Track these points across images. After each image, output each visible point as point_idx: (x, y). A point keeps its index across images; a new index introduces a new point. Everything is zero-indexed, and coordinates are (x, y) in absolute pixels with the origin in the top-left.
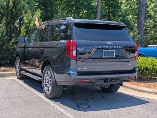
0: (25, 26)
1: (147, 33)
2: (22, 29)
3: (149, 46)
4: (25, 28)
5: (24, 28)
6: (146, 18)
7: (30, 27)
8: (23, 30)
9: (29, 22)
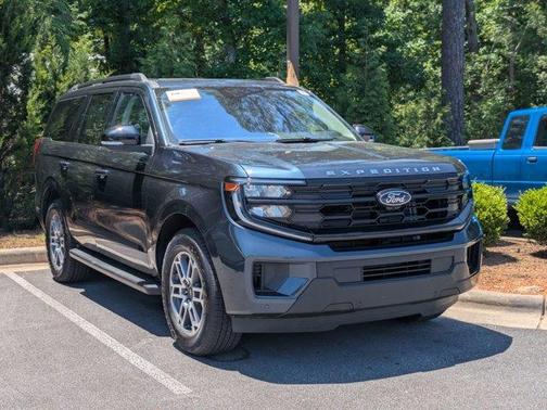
0: (39, 92)
1: (479, 98)
2: (29, 102)
3: (470, 142)
4: (39, 97)
5: (35, 97)
6: (472, 48)
7: (58, 93)
8: (33, 105)
9: (56, 77)
